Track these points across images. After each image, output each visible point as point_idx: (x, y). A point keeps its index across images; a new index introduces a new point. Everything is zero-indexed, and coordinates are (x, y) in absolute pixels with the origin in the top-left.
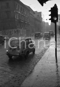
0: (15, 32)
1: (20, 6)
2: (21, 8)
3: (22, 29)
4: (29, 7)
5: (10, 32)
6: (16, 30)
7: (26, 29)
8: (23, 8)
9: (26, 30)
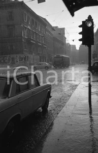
0: (21, 59)
1: (31, 18)
2: (33, 20)
3: (33, 54)
4: (45, 19)
5: (13, 59)
6: (22, 56)
7: (39, 54)
8: (35, 20)
9: (38, 57)
